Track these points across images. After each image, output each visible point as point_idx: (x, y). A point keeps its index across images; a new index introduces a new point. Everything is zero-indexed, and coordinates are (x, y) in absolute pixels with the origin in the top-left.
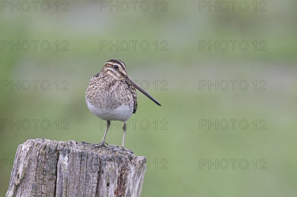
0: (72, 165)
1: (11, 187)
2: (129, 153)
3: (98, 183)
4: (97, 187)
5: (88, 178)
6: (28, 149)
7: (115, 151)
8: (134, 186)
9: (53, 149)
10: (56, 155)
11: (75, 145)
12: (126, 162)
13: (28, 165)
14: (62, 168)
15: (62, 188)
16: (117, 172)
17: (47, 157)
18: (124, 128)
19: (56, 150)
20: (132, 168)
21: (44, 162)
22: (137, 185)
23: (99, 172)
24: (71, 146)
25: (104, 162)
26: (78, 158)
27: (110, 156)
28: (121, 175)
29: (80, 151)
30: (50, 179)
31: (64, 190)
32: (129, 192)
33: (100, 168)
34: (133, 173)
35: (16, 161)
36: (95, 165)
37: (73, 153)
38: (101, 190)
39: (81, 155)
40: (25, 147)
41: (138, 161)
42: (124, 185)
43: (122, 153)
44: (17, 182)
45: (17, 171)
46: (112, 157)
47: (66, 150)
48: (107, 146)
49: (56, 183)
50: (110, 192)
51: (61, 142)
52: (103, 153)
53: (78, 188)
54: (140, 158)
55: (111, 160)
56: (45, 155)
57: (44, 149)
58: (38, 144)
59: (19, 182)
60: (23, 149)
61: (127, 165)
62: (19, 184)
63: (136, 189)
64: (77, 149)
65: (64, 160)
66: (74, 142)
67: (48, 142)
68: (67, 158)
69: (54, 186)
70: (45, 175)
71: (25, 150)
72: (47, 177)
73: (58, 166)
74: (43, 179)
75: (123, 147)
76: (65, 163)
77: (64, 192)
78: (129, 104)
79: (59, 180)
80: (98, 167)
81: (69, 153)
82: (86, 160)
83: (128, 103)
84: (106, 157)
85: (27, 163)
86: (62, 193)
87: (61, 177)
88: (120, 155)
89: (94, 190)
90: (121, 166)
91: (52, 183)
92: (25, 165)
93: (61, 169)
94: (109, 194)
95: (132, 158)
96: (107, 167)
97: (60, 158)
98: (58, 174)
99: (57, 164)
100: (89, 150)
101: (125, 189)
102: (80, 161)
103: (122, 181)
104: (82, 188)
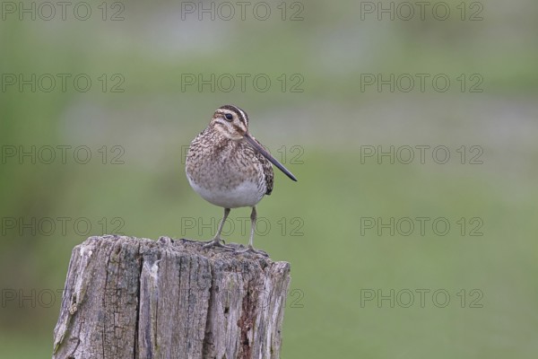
0: (164, 279)
1: (63, 317)
2: (261, 256)
3: (209, 309)
4: (209, 316)
5: (192, 299)
6: (91, 253)
7: (237, 254)
8: (270, 313)
9: (133, 252)
10: (137, 261)
11: (170, 244)
12: (256, 272)
13: (91, 280)
14: (149, 283)
15: (149, 318)
16: (241, 288)
17: (123, 265)
18: (253, 216)
19: (138, 254)
20: (267, 282)
21: (118, 275)
22: (276, 311)
23: (211, 290)
24: (163, 246)
25: (218, 273)
26: (174, 266)
27: (229, 262)
28: (248, 294)
29: (179, 254)
30: (128, 303)
31: (153, 321)
32: (262, 322)
33: (212, 282)
34: (268, 290)
35: (71, 274)
36: (204, 277)
37: (166, 258)
38: (214, 320)
39: (180, 261)
40: (85, 249)
41: (276, 270)
42: (253, 311)
43: (249, 257)
44: (73, 309)
45: (72, 290)
46: (233, 263)
47: (154, 253)
48: (223, 244)
49: (138, 309)
50: (230, 323)
51: (145, 240)
52: (216, 258)
53: (175, 317)
54: (280, 265)
55: (230, 269)
56: (120, 263)
57: (117, 253)
58: (107, 244)
59: (75, 309)
60: (82, 253)
61: (258, 277)
62: (76, 313)
63: (274, 316)
64: (172, 251)
65: (152, 271)
66: (168, 239)
67: (124, 240)
68: (157, 267)
69: (135, 315)
70: (120, 297)
71: (85, 254)
72: (124, 300)
73: (141, 280)
74: (116, 303)
75: (250, 247)
76: (152, 275)
77: (152, 325)
78: (257, 180)
79: (144, 305)
80: (209, 281)
81: (159, 258)
82: (188, 269)
83: (254, 179)
84: (222, 264)
85: (88, 276)
86: (148, 326)
87: (147, 299)
88: (245, 260)
89: (204, 320)
90: (248, 278)
91: (131, 309)
92: (85, 280)
93: (145, 285)
94: (229, 327)
95: (266, 265)
96: (224, 280)
97: (144, 266)
98: (142, 294)
99: (139, 278)
100: (193, 254)
101: (255, 317)
102: (178, 272)
103: (249, 304)
104: (183, 317)
